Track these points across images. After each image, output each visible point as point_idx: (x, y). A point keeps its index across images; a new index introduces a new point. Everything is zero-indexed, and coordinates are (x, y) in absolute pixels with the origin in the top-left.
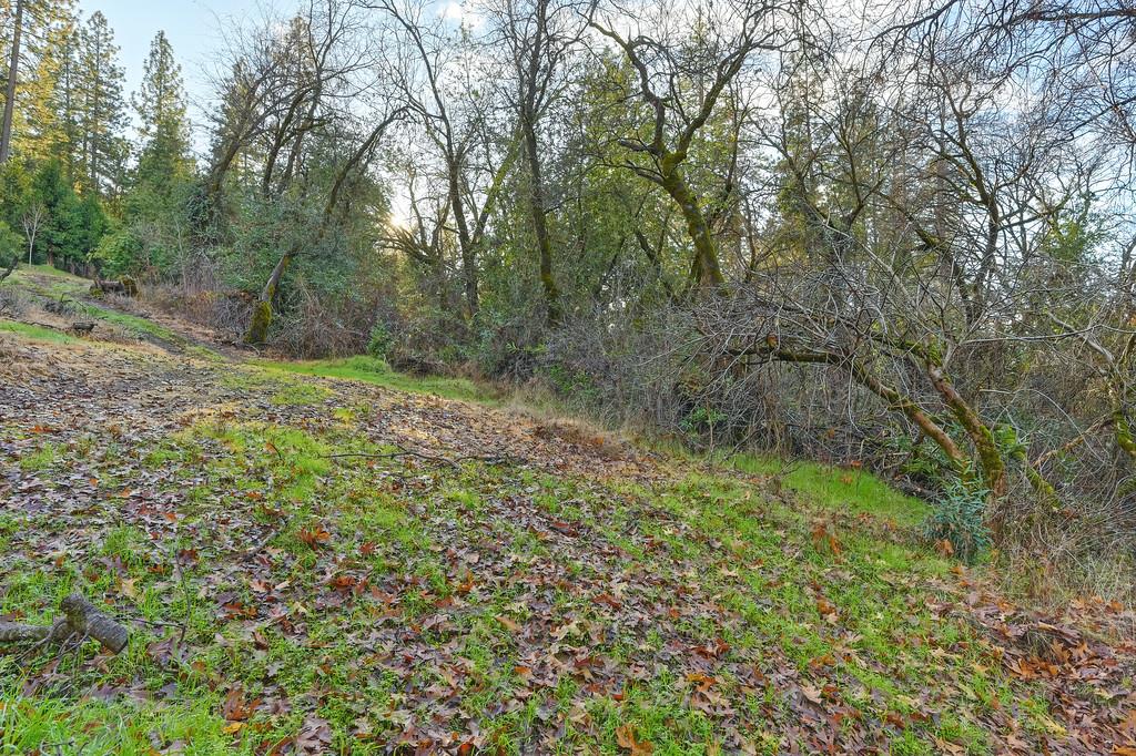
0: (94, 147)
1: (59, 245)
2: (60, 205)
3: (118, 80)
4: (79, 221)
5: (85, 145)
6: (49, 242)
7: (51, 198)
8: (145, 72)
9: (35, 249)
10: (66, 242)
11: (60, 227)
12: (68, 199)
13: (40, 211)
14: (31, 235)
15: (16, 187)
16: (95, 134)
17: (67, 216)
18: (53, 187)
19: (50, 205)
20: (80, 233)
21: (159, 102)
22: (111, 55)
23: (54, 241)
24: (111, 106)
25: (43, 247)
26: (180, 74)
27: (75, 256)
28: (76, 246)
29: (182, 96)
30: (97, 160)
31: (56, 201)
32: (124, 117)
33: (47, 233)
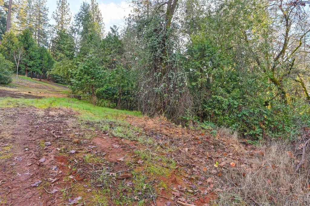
0: (39, 34)
1: (30, 67)
2: (30, 49)
3: (46, 12)
4: (39, 56)
5: (36, 33)
6: (26, 65)
7: (27, 46)
8: (57, 6)
9: (20, 68)
10: (33, 65)
11: (31, 58)
12: (34, 46)
13: (22, 52)
14: (17, 62)
15: (11, 42)
16: (39, 29)
17: (33, 53)
18: (27, 41)
19: (26, 49)
20: (39, 61)
21: (62, 16)
22: (44, 3)
23: (28, 65)
24: (44, 20)
25: (23, 68)
26: (69, 6)
27: (37, 71)
28: (37, 67)
29: (70, 14)
30: (40, 38)
31: (29, 47)
32: (48, 24)
33: (25, 61)
